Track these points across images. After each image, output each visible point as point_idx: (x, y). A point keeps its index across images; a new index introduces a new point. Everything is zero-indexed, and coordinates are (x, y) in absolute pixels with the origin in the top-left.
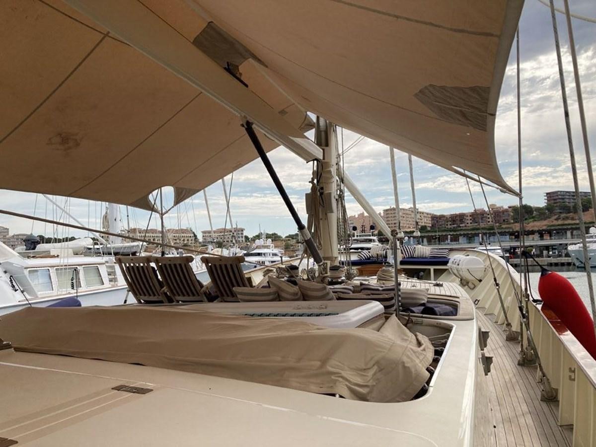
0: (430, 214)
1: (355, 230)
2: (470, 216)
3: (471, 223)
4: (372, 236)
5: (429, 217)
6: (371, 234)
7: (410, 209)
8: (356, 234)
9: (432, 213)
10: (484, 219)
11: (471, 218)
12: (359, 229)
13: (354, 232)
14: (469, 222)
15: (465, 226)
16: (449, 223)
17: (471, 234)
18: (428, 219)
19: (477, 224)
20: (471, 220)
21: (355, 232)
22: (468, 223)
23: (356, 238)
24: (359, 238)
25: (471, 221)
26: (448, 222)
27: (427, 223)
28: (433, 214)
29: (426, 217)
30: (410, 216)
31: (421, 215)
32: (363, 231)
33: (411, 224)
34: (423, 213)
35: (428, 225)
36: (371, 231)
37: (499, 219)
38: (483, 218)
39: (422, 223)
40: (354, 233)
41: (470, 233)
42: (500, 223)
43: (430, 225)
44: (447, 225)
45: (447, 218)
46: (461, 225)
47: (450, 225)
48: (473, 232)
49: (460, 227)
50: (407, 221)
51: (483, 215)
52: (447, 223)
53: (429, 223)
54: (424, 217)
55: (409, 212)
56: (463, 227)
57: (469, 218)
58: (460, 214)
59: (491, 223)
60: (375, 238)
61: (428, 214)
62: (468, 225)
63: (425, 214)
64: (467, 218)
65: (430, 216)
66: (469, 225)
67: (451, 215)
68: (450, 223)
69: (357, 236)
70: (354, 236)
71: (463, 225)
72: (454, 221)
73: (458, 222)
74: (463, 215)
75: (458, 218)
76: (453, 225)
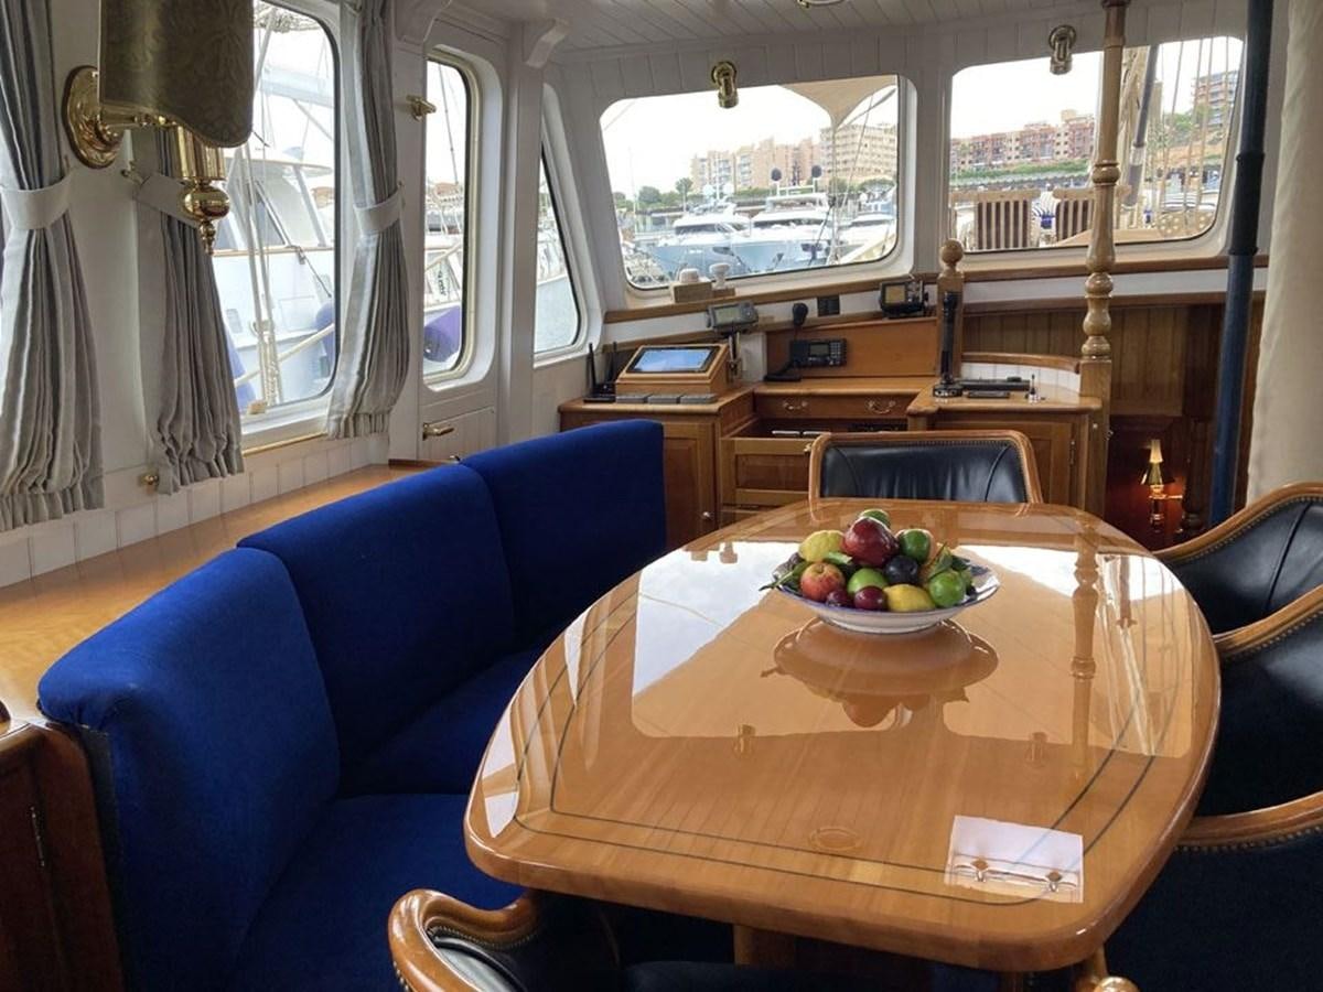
1: (776, 180)
2: (1017, 140)
3: (1017, 157)
4: (816, 191)
6: (813, 186)
7: (882, 127)
8: (779, 189)
10: (1047, 146)
11: (1018, 144)
12: (787, 175)
13: (775, 182)
14: (1014, 153)
15: (1005, 165)
16: (969, 158)
17: (1030, 181)
19: (1029, 159)
20: (1017, 148)
21: (778, 183)
22: (1009, 158)
23: (778, 197)
24: (787, 196)
25: (1017, 153)
26: (964, 155)
30: (879, 143)
32: (795, 181)
33: (881, 163)
36: (814, 179)
37: (1080, 144)
38: (1046, 143)
40: (775, 185)
41: (1026, 179)
42: (1084, 156)
44: (963, 163)
45: (963, 145)
46: (994, 163)
47: (971, 163)
48: (1034, 178)
49: (992, 166)
50: (873, 154)
51: (1046, 136)
52: (963, 159)
55: (878, 134)
56: (998, 166)
57: (1014, 144)
58: (993, 135)
59: (1062, 155)
60: (823, 196)
62: (1009, 162)
64: (1010, 145)
66: (1013, 161)
67: (974, 138)
68: (971, 158)
69: (783, 193)
70: (774, 193)
71: (1000, 162)
72: (979, 153)
73: (989, 155)
74: (1001, 139)
75: (989, 145)
76: (977, 162)
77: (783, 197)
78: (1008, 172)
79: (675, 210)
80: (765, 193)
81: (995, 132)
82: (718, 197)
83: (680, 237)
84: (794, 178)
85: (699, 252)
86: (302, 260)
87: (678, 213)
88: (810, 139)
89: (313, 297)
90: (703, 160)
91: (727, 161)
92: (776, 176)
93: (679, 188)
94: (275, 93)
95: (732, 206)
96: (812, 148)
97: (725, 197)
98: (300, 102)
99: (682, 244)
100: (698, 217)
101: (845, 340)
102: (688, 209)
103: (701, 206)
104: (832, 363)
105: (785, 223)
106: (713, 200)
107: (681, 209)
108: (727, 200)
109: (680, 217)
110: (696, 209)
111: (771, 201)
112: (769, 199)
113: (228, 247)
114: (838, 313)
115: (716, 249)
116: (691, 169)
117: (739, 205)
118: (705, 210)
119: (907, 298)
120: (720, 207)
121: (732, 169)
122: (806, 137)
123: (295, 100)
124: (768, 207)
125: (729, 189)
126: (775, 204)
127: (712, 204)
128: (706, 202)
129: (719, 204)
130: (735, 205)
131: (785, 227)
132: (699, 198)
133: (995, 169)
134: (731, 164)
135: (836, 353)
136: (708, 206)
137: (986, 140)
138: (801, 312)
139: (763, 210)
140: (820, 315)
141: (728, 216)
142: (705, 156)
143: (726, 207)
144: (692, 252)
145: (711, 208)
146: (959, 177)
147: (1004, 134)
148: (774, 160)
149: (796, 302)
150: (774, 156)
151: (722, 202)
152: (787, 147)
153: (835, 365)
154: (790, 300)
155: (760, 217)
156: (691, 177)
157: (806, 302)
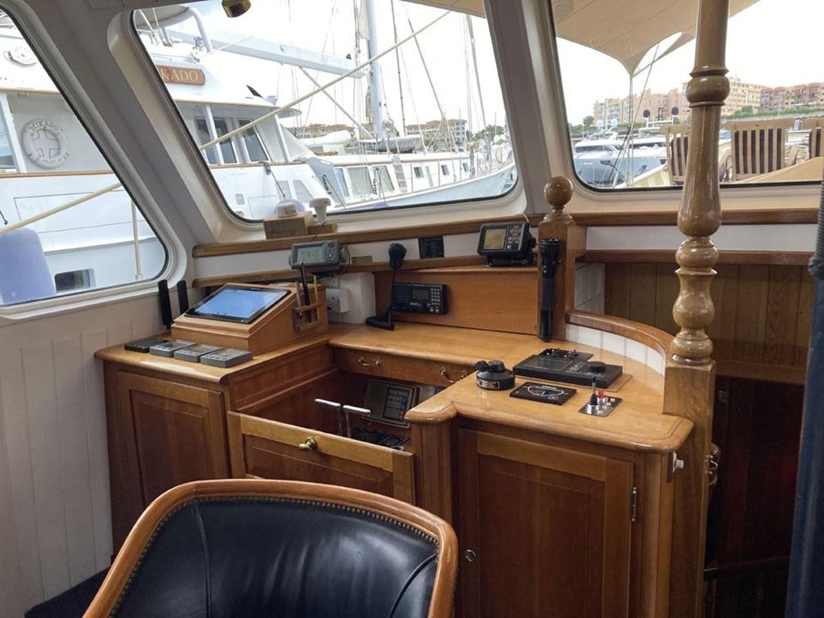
0: (759, 87)
1: (646, 117)
5: (757, 92)
8: (648, 123)
9: (762, 85)
12: (654, 113)
13: (645, 118)
15: (818, 105)
16: (791, 100)
18: (755, 94)
21: (647, 119)
23: (647, 128)
24: (653, 128)
26: (788, 98)
27: (753, 102)
28: (763, 87)
29: (752, 92)
31: (745, 88)
32: (660, 117)
34: (747, 86)
35: (754, 105)
36: (674, 116)
39: (745, 101)
40: (645, 120)
43: (758, 105)
44: (787, 103)
45: (788, 92)
46: (810, 103)
47: (792, 103)
49: (808, 106)
52: (786, 101)
53: (756, 102)
54: (749, 91)
56: (813, 106)
58: (810, 84)
61: (755, 87)
63: (750, 87)
65: (759, 90)
67: (796, 87)
68: (793, 100)
69: (650, 125)
70: (644, 125)
71: (815, 103)
72: (799, 96)
73: (807, 99)
74: (816, 87)
75: (806, 92)
76: (798, 103)
77: (651, 128)
78: (819, 110)
79: (577, 137)
80: (639, 125)
81: (812, 82)
82: (606, 128)
83: (579, 154)
84: (659, 115)
85: (591, 163)
86: (268, 171)
87: (580, 139)
88: (677, 89)
89: (275, 196)
90: (602, 104)
91: (617, 105)
92: (647, 114)
93: (584, 123)
94: (286, 63)
95: (615, 134)
96: (677, 95)
97: (611, 128)
98: (304, 69)
99: (580, 158)
100: (591, 141)
101: (445, 287)
102: (585, 136)
103: (595, 134)
104: (432, 310)
105: (651, 145)
106: (603, 130)
107: (581, 136)
108: (613, 130)
109: (580, 141)
110: (591, 136)
111: (641, 131)
112: (640, 129)
113: (215, 163)
114: (443, 256)
115: (602, 162)
116: (593, 110)
117: (620, 134)
118: (598, 137)
119: (506, 244)
120: (607, 135)
121: (621, 110)
122: (673, 88)
123: (301, 68)
124: (640, 135)
125: (614, 122)
126: (646, 132)
127: (602, 133)
128: (598, 131)
129: (607, 133)
130: (617, 133)
131: (650, 148)
132: (595, 129)
133: (811, 108)
134: (620, 107)
135: (436, 299)
136: (599, 134)
137: (805, 88)
138: (397, 253)
139: (637, 136)
140: (421, 257)
141: (613, 140)
142: (603, 102)
143: (611, 134)
144: (585, 164)
145: (601, 136)
146: (781, 113)
147: (820, 84)
148: (650, 104)
149: (395, 242)
150: (650, 101)
151: (609, 131)
152: (659, 95)
153: (434, 313)
154: (387, 240)
155: (636, 141)
156: (593, 115)
157: (404, 243)
